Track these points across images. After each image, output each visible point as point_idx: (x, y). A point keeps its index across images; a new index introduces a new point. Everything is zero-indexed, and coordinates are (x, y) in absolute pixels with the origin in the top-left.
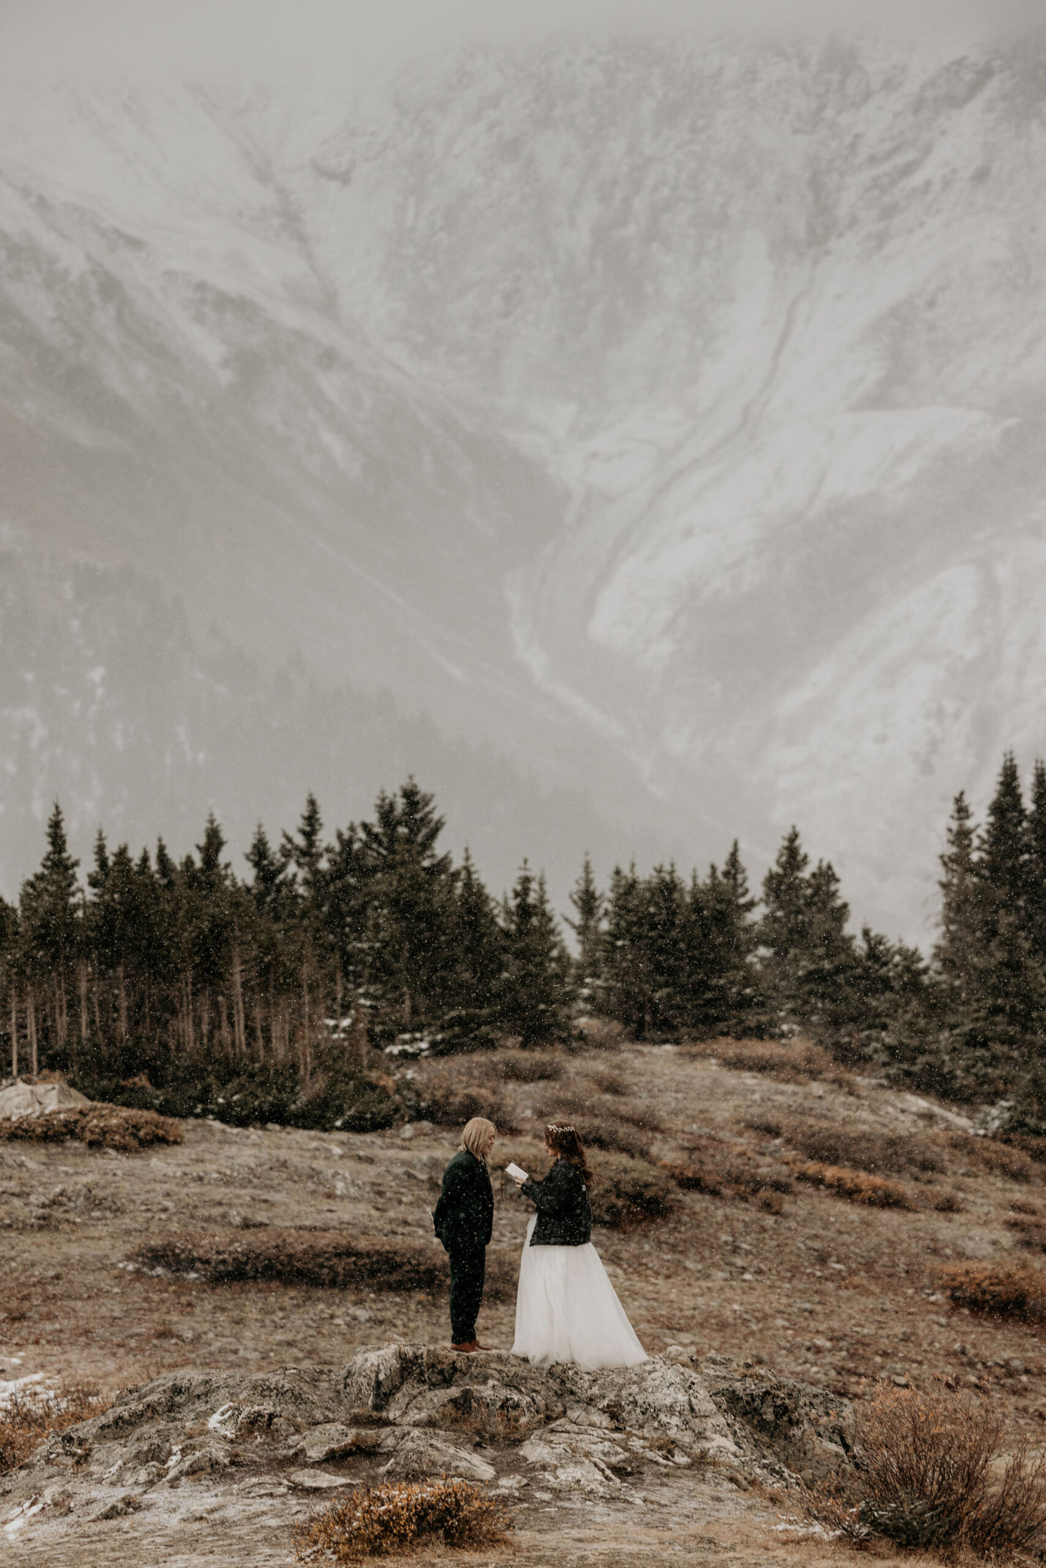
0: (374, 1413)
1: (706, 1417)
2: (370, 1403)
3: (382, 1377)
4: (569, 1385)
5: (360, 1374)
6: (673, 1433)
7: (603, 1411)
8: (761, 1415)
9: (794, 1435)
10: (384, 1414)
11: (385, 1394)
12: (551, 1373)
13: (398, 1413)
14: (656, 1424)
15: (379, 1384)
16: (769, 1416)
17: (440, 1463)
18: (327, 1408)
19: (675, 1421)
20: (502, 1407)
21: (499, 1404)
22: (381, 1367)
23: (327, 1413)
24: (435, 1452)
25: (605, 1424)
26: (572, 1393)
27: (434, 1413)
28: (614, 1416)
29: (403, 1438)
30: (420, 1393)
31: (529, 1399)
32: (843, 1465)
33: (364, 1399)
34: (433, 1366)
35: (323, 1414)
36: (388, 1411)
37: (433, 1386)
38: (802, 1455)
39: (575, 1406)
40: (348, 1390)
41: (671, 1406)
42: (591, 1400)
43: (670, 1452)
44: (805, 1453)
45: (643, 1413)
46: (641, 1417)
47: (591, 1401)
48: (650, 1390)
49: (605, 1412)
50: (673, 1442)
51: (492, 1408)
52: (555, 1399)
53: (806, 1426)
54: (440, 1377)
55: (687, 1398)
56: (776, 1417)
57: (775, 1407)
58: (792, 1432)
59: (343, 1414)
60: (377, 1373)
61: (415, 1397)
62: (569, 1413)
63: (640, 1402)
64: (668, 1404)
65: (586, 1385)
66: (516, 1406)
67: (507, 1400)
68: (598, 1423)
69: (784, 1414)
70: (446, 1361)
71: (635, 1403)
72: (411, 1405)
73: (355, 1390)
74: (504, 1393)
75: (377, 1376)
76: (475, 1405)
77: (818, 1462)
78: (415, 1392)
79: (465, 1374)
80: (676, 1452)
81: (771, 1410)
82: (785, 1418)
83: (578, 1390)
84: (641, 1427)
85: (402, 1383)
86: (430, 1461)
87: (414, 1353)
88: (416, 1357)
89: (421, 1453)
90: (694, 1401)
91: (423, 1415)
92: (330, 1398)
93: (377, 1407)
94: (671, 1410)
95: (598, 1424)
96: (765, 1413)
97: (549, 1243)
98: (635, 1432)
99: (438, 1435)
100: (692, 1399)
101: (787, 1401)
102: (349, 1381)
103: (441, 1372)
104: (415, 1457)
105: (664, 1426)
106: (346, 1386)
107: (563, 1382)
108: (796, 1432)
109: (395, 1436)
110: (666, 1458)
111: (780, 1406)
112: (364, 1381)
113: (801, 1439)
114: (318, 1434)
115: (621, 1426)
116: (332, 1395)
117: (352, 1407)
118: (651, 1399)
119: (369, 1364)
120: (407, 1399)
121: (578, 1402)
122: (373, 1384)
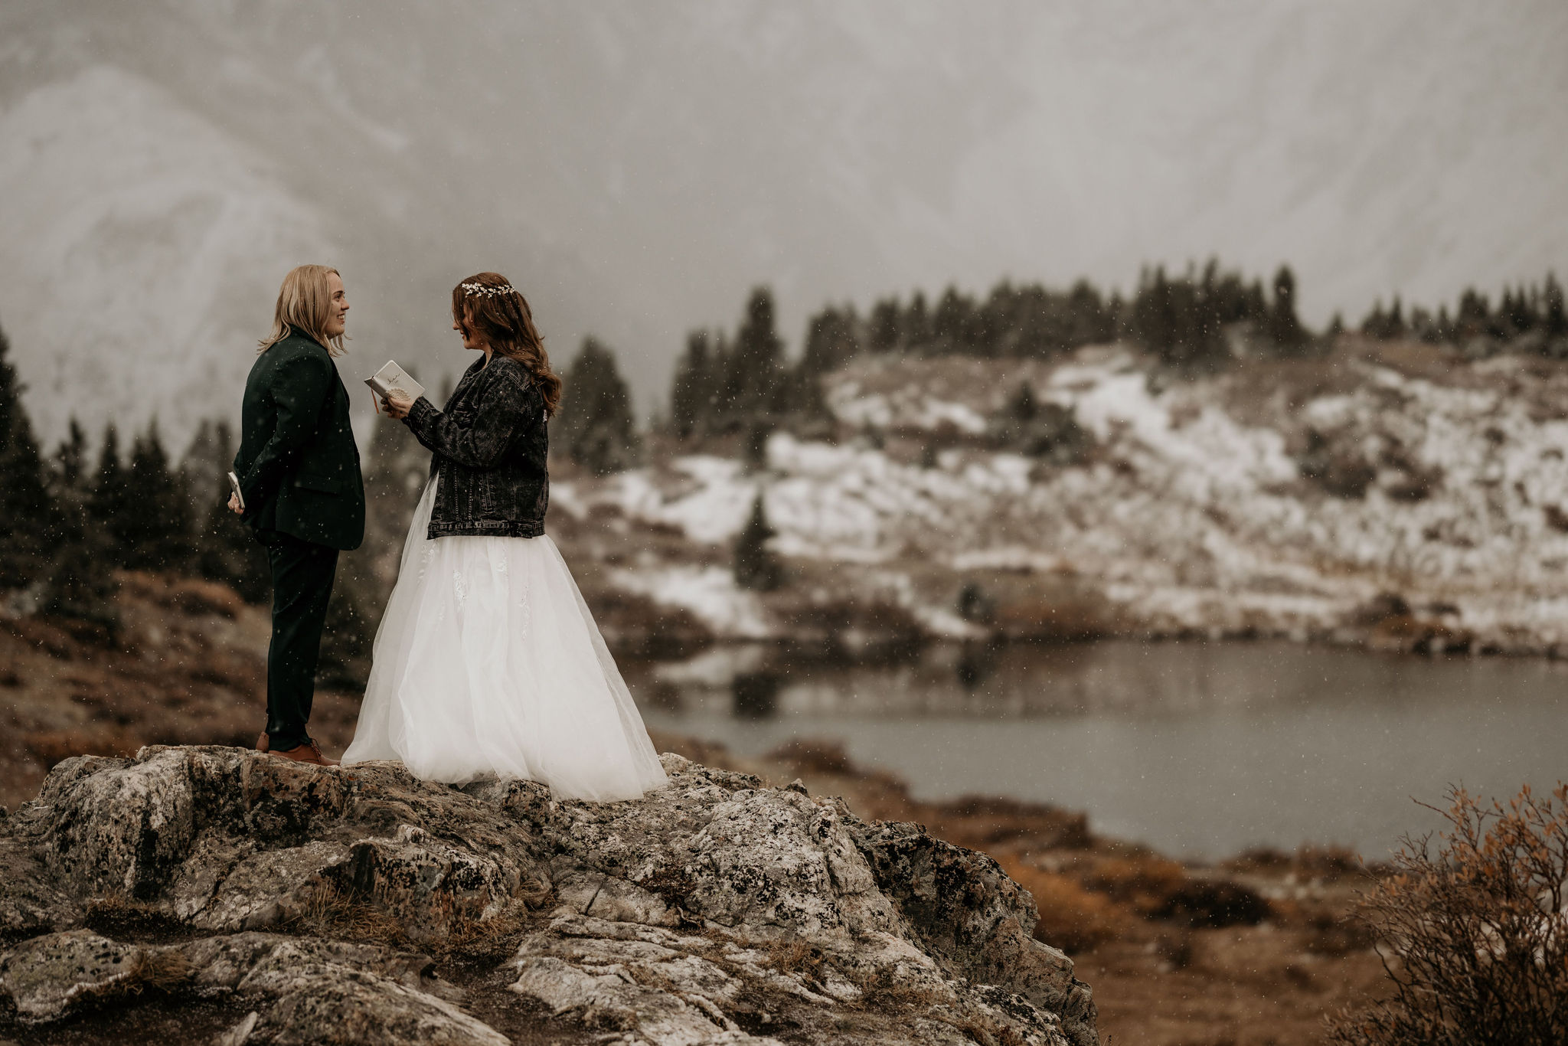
0: (142, 906)
1: (856, 894)
2: (128, 882)
3: (157, 822)
4: (551, 833)
5: (106, 817)
6: (812, 931)
7: (649, 886)
8: (910, 888)
9: (976, 929)
10: (164, 906)
11: (164, 860)
12: (509, 809)
13: (197, 904)
14: (771, 914)
15: (150, 837)
16: (927, 891)
17: (390, 1021)
18: (29, 896)
19: (812, 905)
20: (445, 884)
21: (440, 876)
22: (156, 800)
23: (31, 908)
24: (373, 996)
25: (656, 915)
26: (561, 849)
27: (288, 901)
28: (674, 898)
29: (252, 963)
30: (241, 857)
31: (494, 865)
32: (1076, 989)
33: (115, 875)
34: (264, 795)
35: (23, 911)
36: (171, 899)
37: (267, 840)
38: (993, 968)
39: (577, 877)
40: (72, 853)
41: (799, 874)
42: (613, 863)
43: (816, 973)
44: (1000, 966)
45: (741, 891)
46: (735, 898)
47: (612, 865)
48: (738, 839)
49: (652, 890)
50: (816, 953)
51: (422, 886)
52: (532, 863)
53: (1000, 909)
54: (281, 821)
55: (821, 854)
56: (941, 892)
57: (939, 870)
58: (970, 923)
59: (66, 907)
60: (146, 814)
61: (232, 867)
62: (564, 893)
63: (725, 866)
64: (793, 870)
65: (593, 831)
66: (474, 880)
67: (455, 866)
68: (640, 912)
69: (957, 885)
70: (295, 783)
71: (713, 867)
72: (227, 885)
73: (91, 853)
74: (444, 853)
75: (146, 821)
76: (380, 879)
77: (1026, 982)
78: (230, 855)
79: (337, 813)
80: (828, 972)
81: (931, 877)
82: (959, 894)
83: (573, 844)
84: (738, 920)
85: (194, 836)
86: (365, 1016)
87: (221, 768)
88: (225, 777)
89: (340, 997)
90: (837, 862)
91: (260, 907)
92: (29, 873)
93: (145, 890)
94: (800, 879)
95: (641, 917)
96: (919, 886)
97: (472, 532)
98: (725, 931)
99: (337, 952)
100: (832, 857)
101: (963, 859)
102: (74, 832)
103: (285, 809)
104: (323, 1008)
105: (795, 917)
106: (65, 845)
107: (536, 828)
108: (980, 922)
109: (233, 958)
110: (813, 989)
111: (949, 868)
112: (116, 832)
113: (991, 937)
114: (40, 957)
115: (694, 919)
116: (30, 865)
117: (84, 892)
118: (748, 857)
119: (126, 793)
120: (214, 872)
121: (582, 868)
122: (136, 838)
